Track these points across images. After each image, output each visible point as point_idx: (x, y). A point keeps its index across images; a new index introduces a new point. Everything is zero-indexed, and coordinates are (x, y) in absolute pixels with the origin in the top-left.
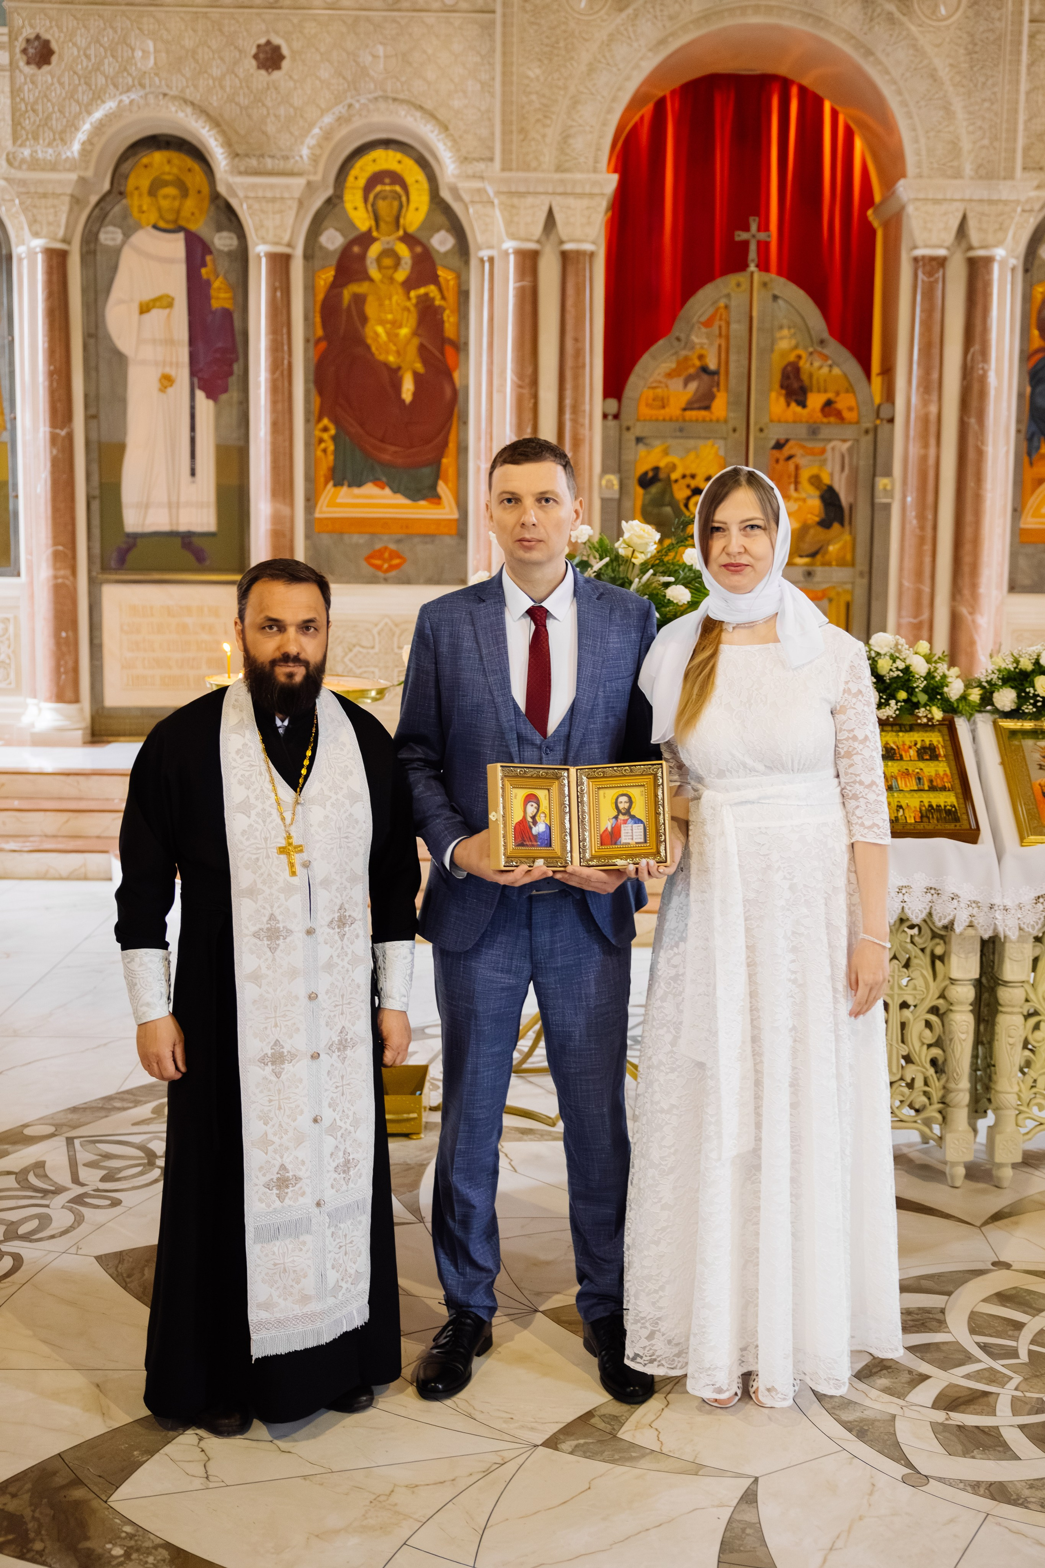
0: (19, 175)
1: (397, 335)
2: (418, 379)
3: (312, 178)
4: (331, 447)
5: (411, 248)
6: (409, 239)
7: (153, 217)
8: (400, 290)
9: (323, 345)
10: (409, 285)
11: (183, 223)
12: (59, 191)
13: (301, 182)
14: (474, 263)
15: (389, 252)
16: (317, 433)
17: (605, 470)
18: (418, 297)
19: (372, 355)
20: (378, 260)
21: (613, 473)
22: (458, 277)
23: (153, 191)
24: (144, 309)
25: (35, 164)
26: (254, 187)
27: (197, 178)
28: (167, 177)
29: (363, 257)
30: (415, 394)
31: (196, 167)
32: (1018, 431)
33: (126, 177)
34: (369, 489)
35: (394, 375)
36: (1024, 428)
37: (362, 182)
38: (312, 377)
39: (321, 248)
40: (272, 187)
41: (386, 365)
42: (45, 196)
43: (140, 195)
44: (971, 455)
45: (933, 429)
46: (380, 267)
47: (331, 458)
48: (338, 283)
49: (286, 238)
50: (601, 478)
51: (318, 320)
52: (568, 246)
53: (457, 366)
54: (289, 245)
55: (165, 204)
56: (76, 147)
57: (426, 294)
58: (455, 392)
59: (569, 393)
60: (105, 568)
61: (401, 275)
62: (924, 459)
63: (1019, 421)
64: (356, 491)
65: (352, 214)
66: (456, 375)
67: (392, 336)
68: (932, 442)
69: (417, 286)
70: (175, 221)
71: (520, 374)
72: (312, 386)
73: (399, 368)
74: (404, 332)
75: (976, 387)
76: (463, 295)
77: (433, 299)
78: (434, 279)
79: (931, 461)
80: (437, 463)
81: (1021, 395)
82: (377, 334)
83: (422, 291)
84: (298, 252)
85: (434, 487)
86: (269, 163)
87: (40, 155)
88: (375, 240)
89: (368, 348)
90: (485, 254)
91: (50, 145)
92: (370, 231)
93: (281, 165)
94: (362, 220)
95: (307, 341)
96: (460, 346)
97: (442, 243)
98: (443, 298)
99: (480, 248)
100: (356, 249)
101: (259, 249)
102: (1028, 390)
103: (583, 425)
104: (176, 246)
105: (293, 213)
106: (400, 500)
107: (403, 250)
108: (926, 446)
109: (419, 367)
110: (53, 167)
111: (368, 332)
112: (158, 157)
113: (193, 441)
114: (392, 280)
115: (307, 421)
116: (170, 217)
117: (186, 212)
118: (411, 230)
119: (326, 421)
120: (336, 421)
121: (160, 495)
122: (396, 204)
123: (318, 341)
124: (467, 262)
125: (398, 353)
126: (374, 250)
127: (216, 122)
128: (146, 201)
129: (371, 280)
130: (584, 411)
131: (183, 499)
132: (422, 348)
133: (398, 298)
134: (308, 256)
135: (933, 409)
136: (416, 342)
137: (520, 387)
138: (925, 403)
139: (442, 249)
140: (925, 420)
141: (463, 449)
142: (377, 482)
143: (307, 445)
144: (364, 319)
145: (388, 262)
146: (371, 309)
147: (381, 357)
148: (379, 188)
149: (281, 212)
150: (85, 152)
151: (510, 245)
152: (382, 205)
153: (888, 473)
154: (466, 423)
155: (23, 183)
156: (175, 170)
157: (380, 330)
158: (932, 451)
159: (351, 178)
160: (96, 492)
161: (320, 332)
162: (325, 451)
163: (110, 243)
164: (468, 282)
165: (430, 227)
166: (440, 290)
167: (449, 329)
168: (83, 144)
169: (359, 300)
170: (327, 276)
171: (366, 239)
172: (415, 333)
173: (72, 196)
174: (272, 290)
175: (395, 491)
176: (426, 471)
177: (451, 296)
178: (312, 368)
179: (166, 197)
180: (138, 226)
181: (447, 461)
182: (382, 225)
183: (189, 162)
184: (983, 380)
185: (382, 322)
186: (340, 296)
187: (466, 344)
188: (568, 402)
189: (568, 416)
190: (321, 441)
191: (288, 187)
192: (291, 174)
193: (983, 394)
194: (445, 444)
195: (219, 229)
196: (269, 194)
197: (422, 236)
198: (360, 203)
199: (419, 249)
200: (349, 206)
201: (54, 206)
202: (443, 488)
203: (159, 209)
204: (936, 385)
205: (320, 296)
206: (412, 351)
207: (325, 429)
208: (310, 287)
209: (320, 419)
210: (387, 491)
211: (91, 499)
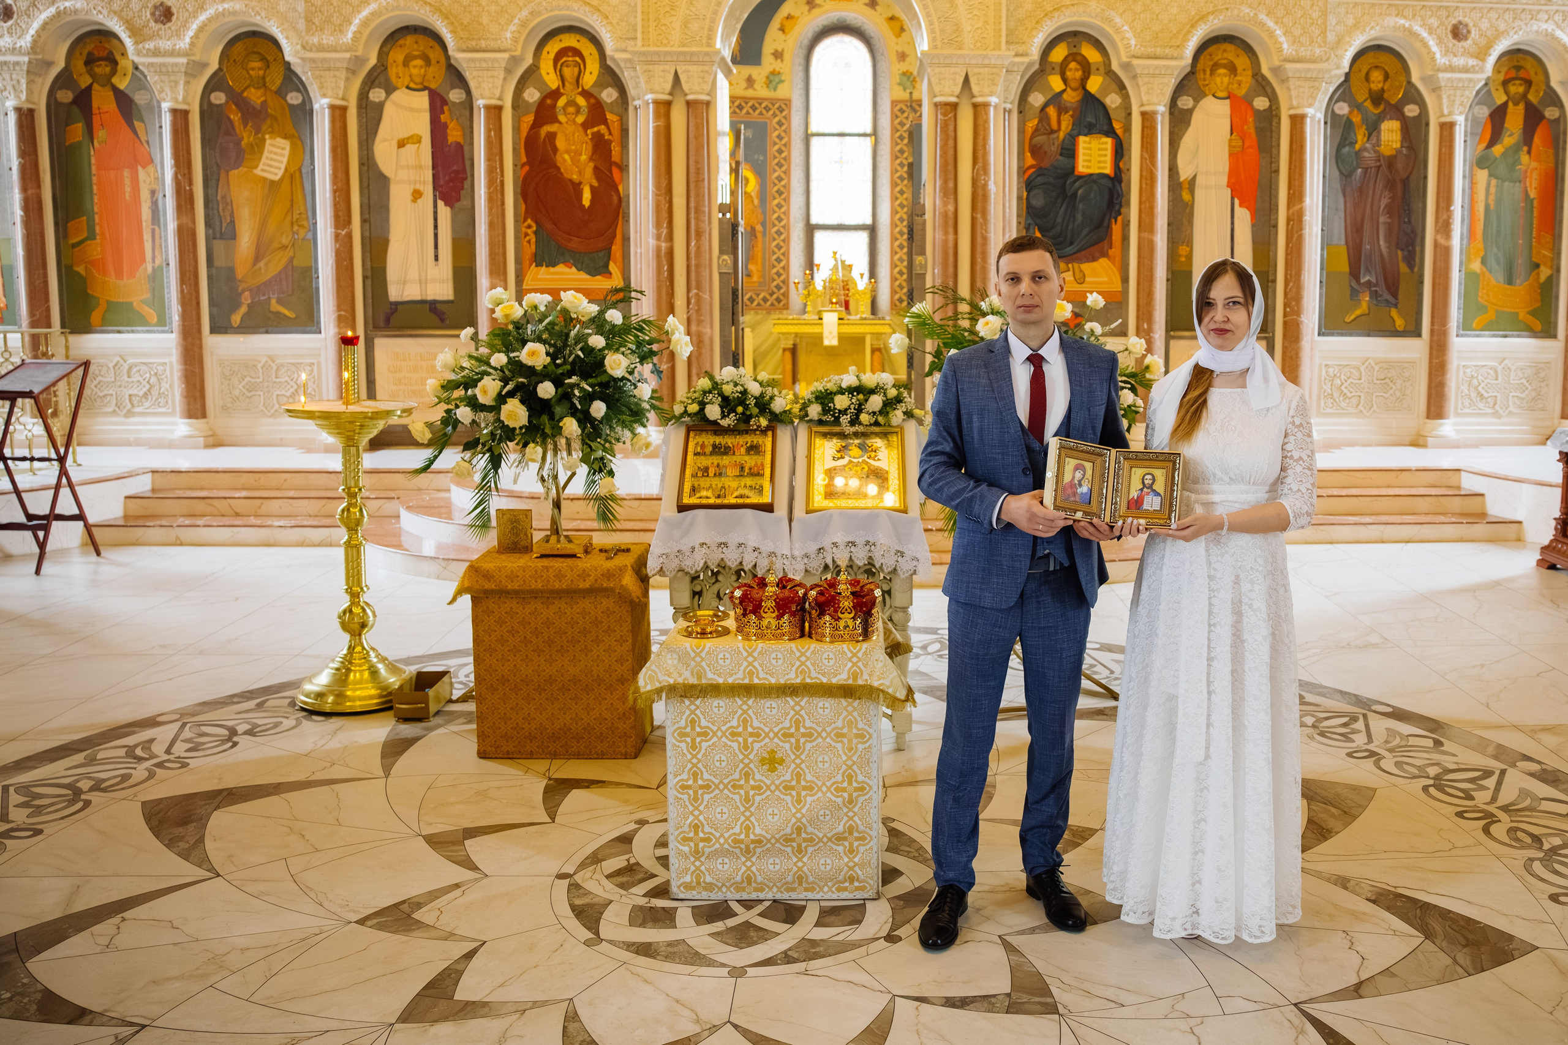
0: (309, 55)
1: (579, 161)
2: (593, 190)
3: (514, 54)
4: (534, 240)
5: (587, 101)
6: (585, 94)
7: (407, 81)
8: (580, 129)
9: (527, 168)
10: (585, 126)
11: (426, 84)
12: (338, 65)
13: (506, 55)
14: (631, 109)
15: (571, 103)
16: (524, 229)
17: (721, 252)
18: (593, 134)
19: (562, 174)
20: (564, 108)
21: (727, 254)
22: (621, 120)
23: (406, 63)
24: (401, 144)
25: (321, 48)
26: (472, 60)
27: (435, 54)
28: (416, 53)
29: (554, 106)
30: (592, 201)
31: (437, 47)
32: (1019, 223)
33: (388, 54)
34: (561, 268)
35: (577, 187)
36: (1022, 220)
37: (552, 56)
38: (519, 191)
39: (524, 100)
40: (485, 60)
41: (571, 181)
42: (329, 69)
43: (397, 66)
44: (979, 240)
45: (951, 222)
46: (566, 114)
47: (533, 247)
48: (536, 125)
49: (498, 94)
50: (719, 258)
51: (523, 151)
52: (690, 97)
53: (621, 180)
54: (500, 99)
55: (414, 71)
56: (350, 35)
57: (599, 131)
58: (620, 199)
59: (692, 199)
60: (376, 327)
61: (580, 119)
62: (945, 242)
63: (1018, 216)
64: (552, 269)
65: (546, 78)
66: (620, 188)
67: (575, 160)
68: (951, 230)
69: (593, 127)
70: (422, 83)
71: (657, 186)
72: (520, 197)
73: (580, 183)
74: (584, 157)
75: (980, 192)
76: (625, 132)
77: (603, 136)
78: (605, 121)
79: (951, 244)
80: (608, 250)
81: (1019, 198)
82: (565, 160)
83: (596, 129)
84: (508, 104)
85: (607, 266)
86: (483, 44)
87: (325, 41)
88: (562, 94)
89: (559, 169)
90: (637, 103)
91: (331, 34)
92: (558, 88)
93: (492, 44)
94: (553, 82)
95: (515, 165)
96: (623, 168)
97: (609, 96)
98: (610, 134)
99: (634, 100)
100: (549, 101)
101: (480, 102)
102: (1025, 194)
103: (703, 222)
104: (422, 100)
105: (502, 76)
106: (583, 276)
107: (581, 101)
108: (946, 233)
109: (595, 184)
110: (334, 49)
111: (558, 158)
112: (409, 40)
113: (436, 236)
114: (574, 121)
115: (516, 221)
116: (418, 80)
117: (429, 76)
118: (586, 88)
119: (529, 221)
120: (536, 223)
121: (413, 274)
122: (576, 70)
123: (523, 165)
124: (627, 109)
125: (580, 173)
126: (562, 102)
127: (446, 16)
128: (401, 69)
129: (560, 123)
130: (704, 212)
131: (429, 278)
132: (596, 168)
133: (579, 134)
134: (515, 107)
135: (951, 208)
136: (592, 165)
137: (657, 195)
138: (945, 204)
139: (609, 101)
140: (945, 215)
141: (626, 239)
142: (565, 263)
143: (517, 238)
144: (555, 150)
145: (571, 109)
146: (560, 143)
147: (567, 176)
148: (564, 59)
149: (493, 77)
150: (355, 39)
151: (649, 97)
152: (567, 72)
153: (923, 252)
154: (628, 221)
155: (312, 60)
156: (421, 48)
157: (566, 157)
158: (951, 237)
159: (545, 52)
160: (369, 274)
161: (524, 159)
162: (529, 242)
163: (377, 100)
164: (628, 122)
165: (600, 84)
166: (608, 128)
167: (616, 156)
168: (355, 32)
169: (552, 136)
170: (529, 119)
171: (555, 94)
172: (591, 159)
173: (347, 69)
174: (488, 131)
175: (579, 270)
176: (601, 254)
177: (616, 131)
178: (520, 183)
179: (415, 67)
180: (395, 89)
181: (616, 248)
182: (567, 84)
183: (432, 43)
184: (985, 187)
185: (568, 152)
186: (538, 135)
187: (627, 166)
188: (692, 205)
189: (692, 215)
190: (526, 235)
191: (496, 60)
192: (499, 51)
193: (985, 197)
194: (615, 236)
195: (453, 87)
196: (484, 65)
197: (594, 91)
198: (551, 70)
199: (593, 101)
200: (543, 72)
201: (335, 76)
202: (612, 267)
203: (410, 76)
204: (952, 191)
205: (524, 134)
206: (589, 172)
207: (529, 227)
208: (516, 129)
209: (525, 220)
210: (574, 269)
211: (365, 278)
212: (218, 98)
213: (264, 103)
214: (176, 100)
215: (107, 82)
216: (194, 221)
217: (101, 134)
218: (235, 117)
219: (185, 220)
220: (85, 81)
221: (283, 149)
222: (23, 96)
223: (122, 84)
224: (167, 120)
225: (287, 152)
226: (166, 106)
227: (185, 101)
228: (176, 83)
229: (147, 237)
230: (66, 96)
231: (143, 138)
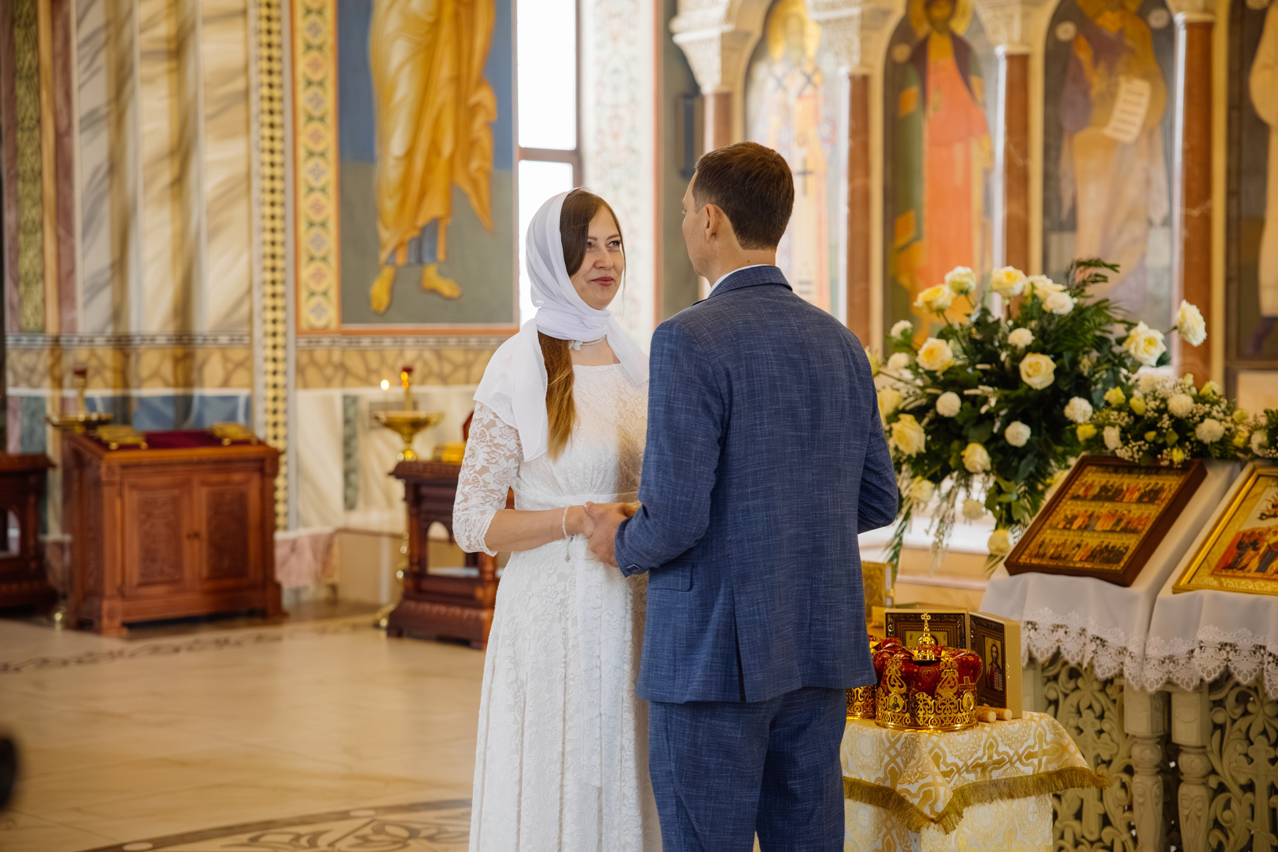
60: (1239, 355)
211: (1228, 281)
212: (1066, 31)
213: (1121, 32)
214: (1010, 42)
215: (943, 27)
216: (1026, 208)
217: (934, 98)
218: (1084, 55)
219: (1017, 209)
220: (923, 29)
221: (1141, 95)
222: (856, 59)
223: (960, 27)
224: (1002, 69)
225: (1145, 101)
226: (1001, 51)
227: (1024, 41)
228: (1011, 17)
229: (977, 235)
230: (903, 53)
231: (979, 97)
